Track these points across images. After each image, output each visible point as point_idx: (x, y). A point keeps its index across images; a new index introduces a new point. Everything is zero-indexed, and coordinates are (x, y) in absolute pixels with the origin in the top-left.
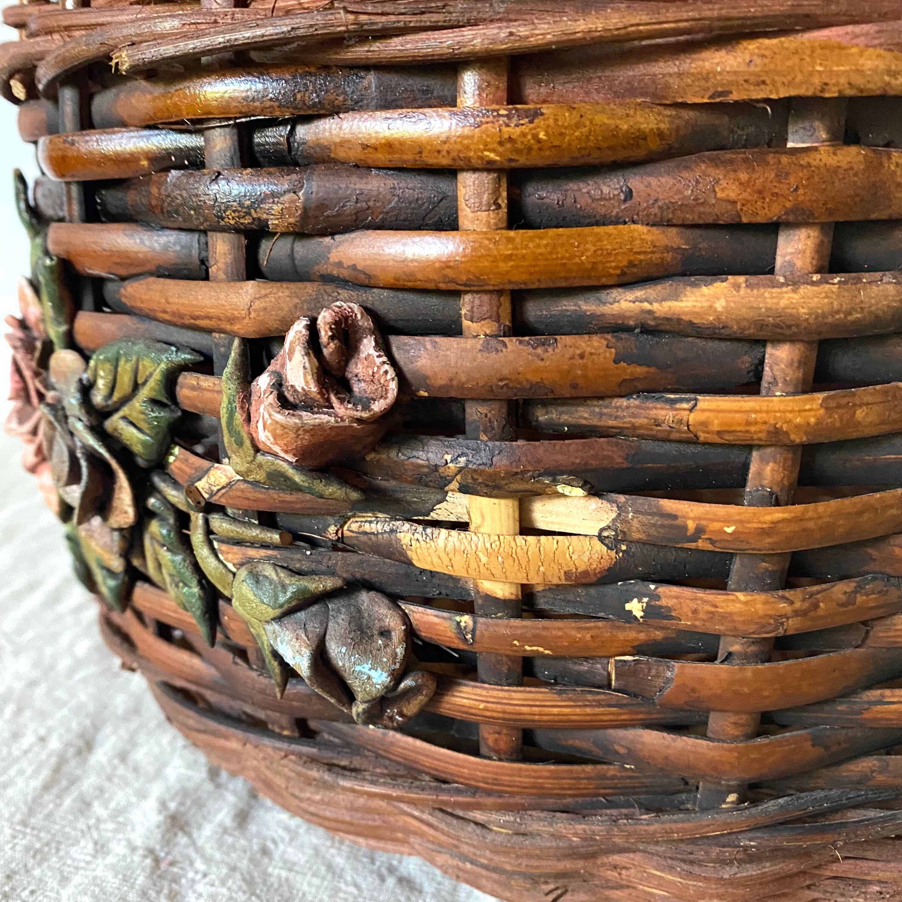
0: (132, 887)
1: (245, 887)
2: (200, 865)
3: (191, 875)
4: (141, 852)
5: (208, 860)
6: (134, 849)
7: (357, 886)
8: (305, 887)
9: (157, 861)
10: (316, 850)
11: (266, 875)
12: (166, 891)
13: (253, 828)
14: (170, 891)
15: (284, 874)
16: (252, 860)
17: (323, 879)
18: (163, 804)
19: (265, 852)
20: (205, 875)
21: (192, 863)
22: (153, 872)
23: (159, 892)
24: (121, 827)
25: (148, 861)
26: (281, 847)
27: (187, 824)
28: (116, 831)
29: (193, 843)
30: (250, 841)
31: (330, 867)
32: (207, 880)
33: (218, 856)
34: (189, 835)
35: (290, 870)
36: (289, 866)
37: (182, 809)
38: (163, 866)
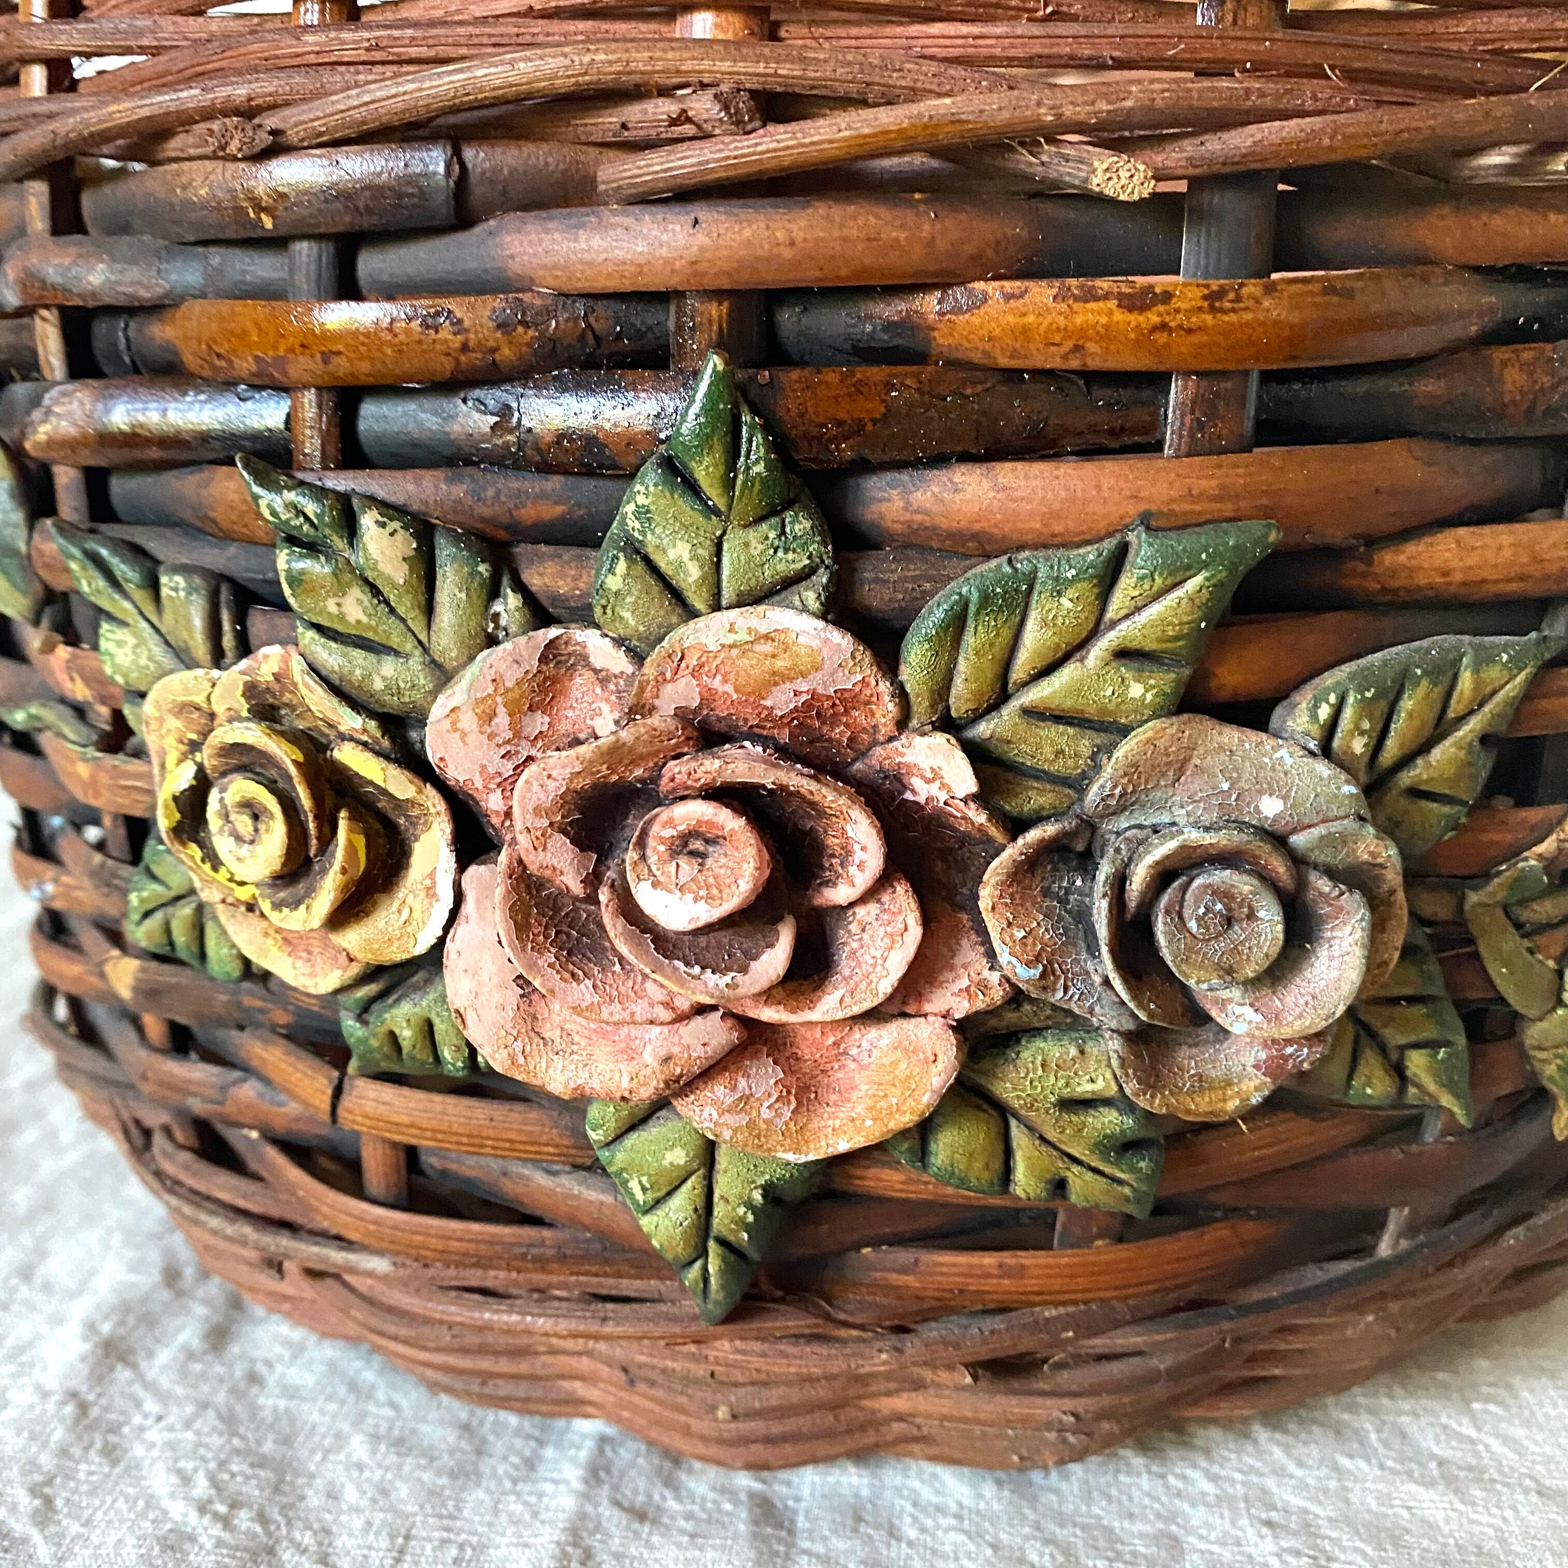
0: (45, 1445)
1: (221, 1426)
2: (151, 1406)
3: (137, 1420)
4: (56, 1398)
5: (164, 1398)
6: (45, 1395)
7: (393, 1405)
8: (315, 1417)
9: (83, 1408)
10: (332, 1365)
11: (254, 1410)
12: (98, 1445)
13: (235, 1349)
14: (106, 1444)
15: (282, 1404)
16: (233, 1391)
17: (343, 1402)
18: (91, 1327)
19: (254, 1378)
20: (159, 1419)
21: (138, 1404)
22: (77, 1420)
23: (87, 1449)
24: (24, 1370)
25: (69, 1409)
26: (279, 1369)
27: (131, 1351)
28: (16, 1375)
29: (141, 1377)
30: (230, 1366)
31: (353, 1386)
32: (163, 1424)
33: (179, 1391)
34: (134, 1366)
35: (292, 1397)
36: (290, 1392)
37: (122, 1331)
38: (95, 1412)
